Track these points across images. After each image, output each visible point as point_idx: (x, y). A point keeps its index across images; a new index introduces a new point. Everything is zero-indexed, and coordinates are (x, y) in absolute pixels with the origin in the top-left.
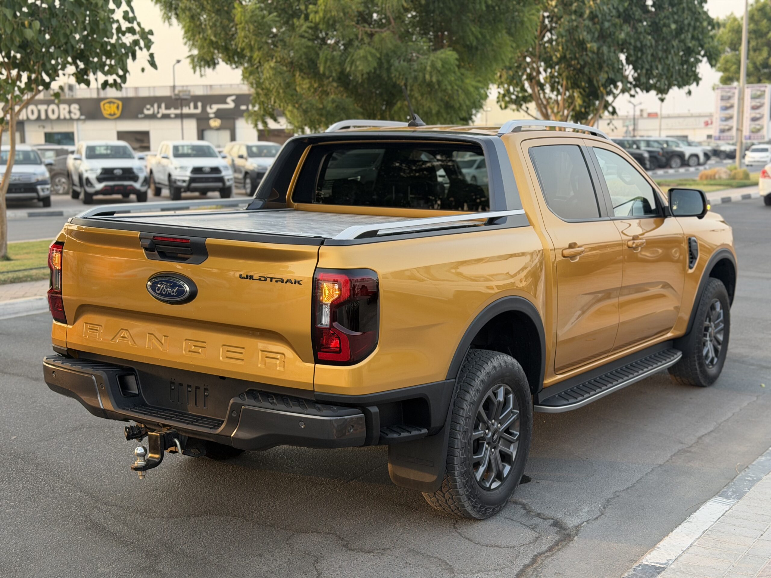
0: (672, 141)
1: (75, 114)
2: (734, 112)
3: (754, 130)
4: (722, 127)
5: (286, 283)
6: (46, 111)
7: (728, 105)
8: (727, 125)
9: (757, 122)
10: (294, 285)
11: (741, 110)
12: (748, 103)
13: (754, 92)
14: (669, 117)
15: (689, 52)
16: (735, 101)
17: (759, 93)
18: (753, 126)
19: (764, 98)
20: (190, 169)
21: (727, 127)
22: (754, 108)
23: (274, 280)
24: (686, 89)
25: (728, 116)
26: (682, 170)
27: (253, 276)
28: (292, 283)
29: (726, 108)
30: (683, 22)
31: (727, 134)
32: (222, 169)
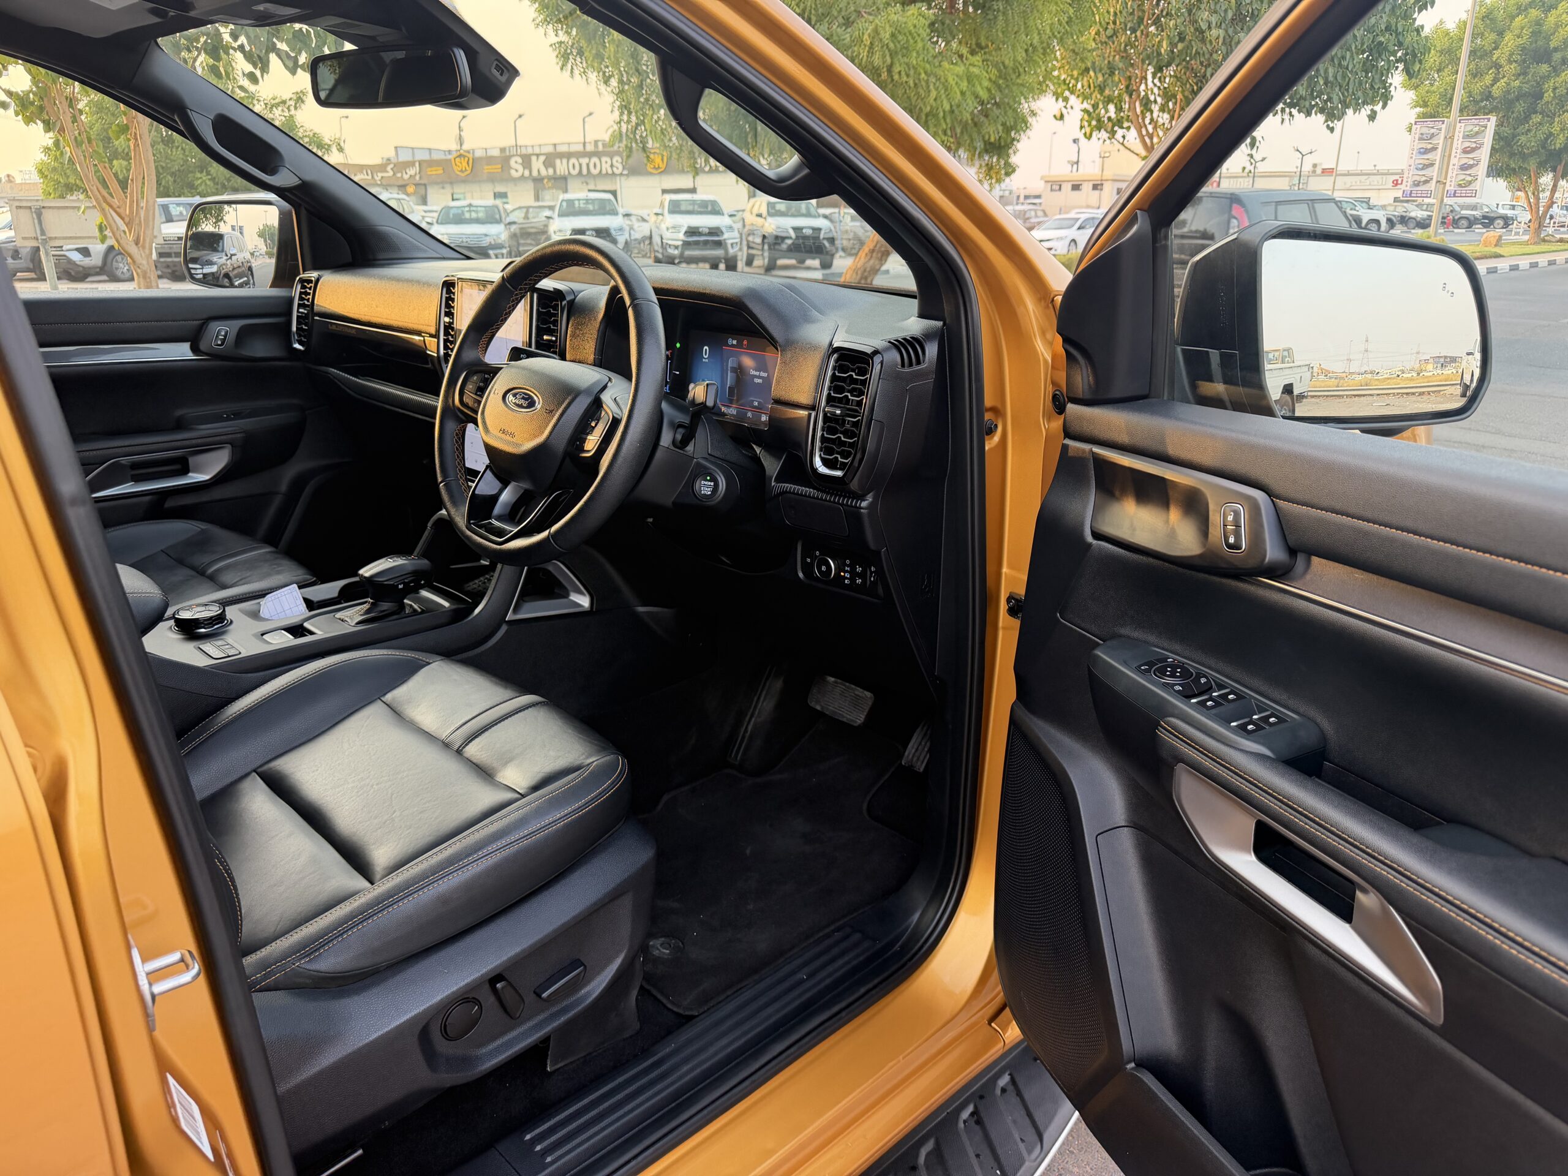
1: (617, 168)
2: (1437, 156)
3: (1462, 183)
4: (1418, 178)
6: (588, 165)
7: (1430, 146)
8: (1423, 175)
9: (1468, 172)
11: (1447, 154)
12: (1459, 143)
13: (1470, 128)
14: (1348, 174)
15: (1378, 49)
16: (1440, 140)
17: (1476, 129)
18: (1462, 177)
19: (1484, 136)
20: (684, 230)
21: (1423, 179)
22: (1467, 151)
24: (1366, 111)
25: (1427, 162)
29: (1426, 151)
31: (1422, 188)
32: (724, 230)
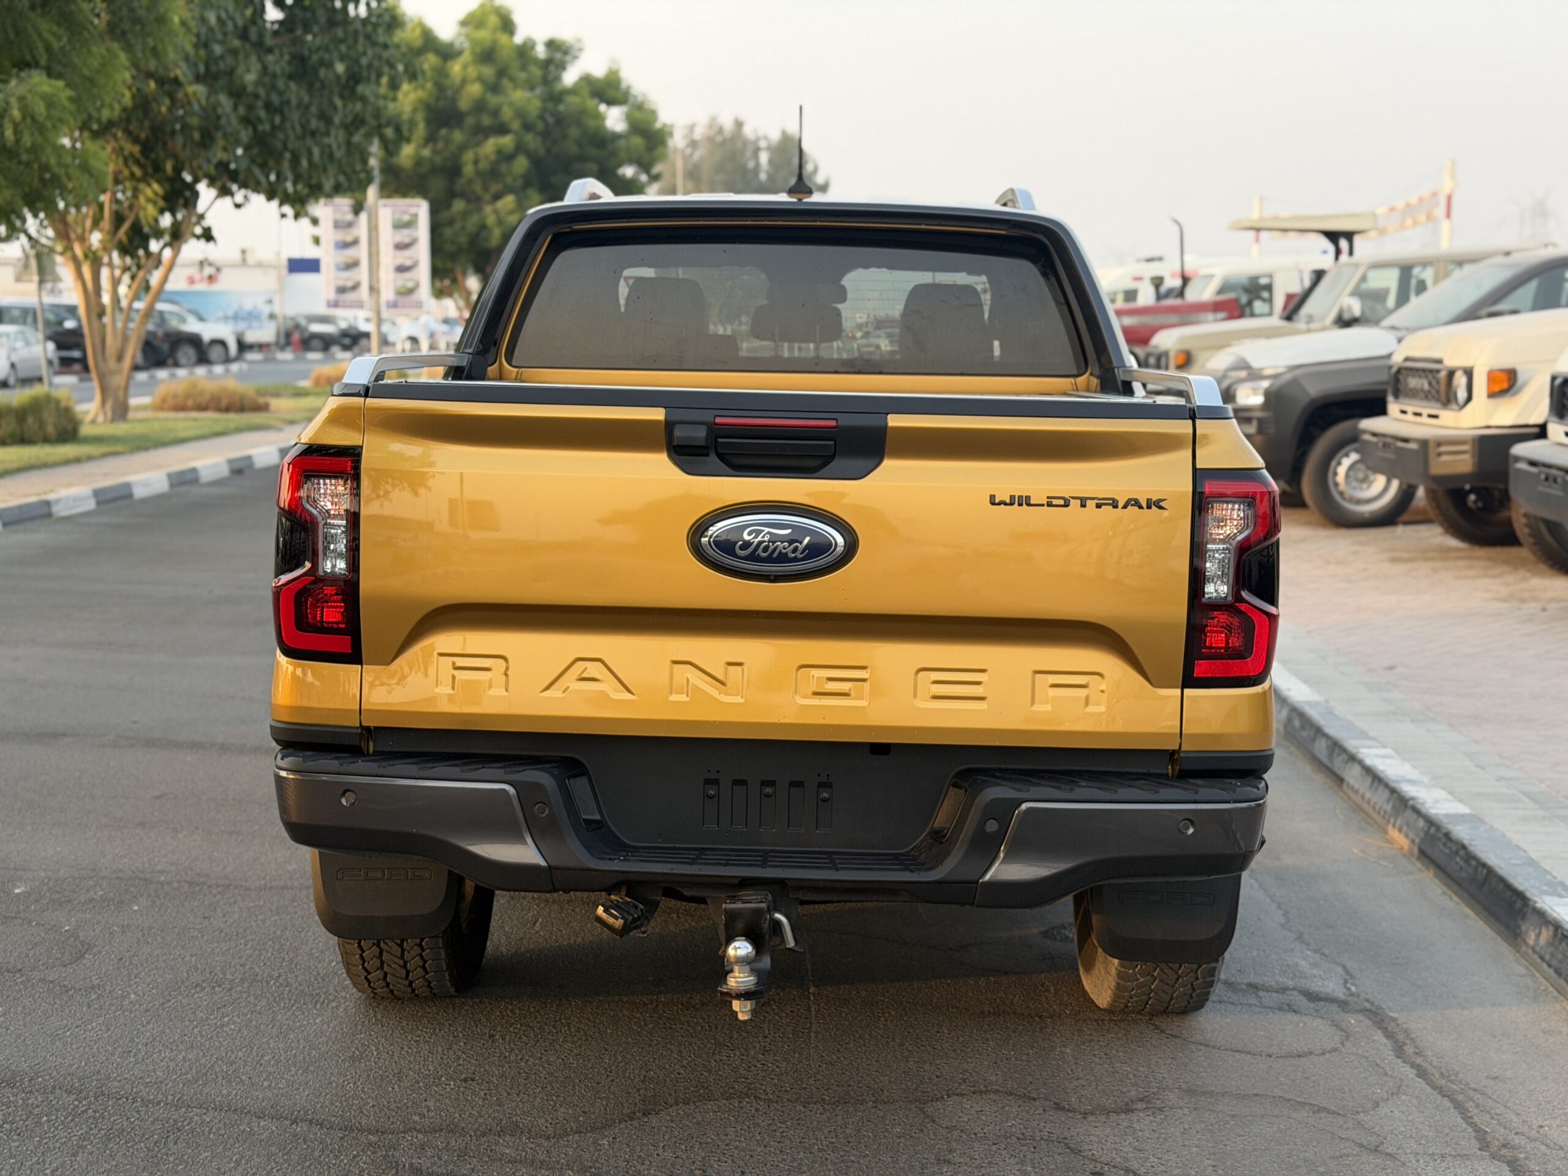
0: (171, 313)
2: (362, 252)
3: (403, 290)
4: (341, 283)
5: (1125, 507)
7: (349, 239)
8: (348, 279)
9: (407, 275)
10: (1146, 510)
11: (374, 249)
12: (387, 235)
13: (397, 216)
16: (361, 232)
17: (406, 218)
18: (400, 283)
19: (417, 228)
21: (350, 284)
22: (400, 247)
23: (1091, 504)
25: (350, 261)
26: (201, 371)
27: (1028, 498)
28: (1141, 507)
29: (345, 245)
30: (357, 61)
31: (350, 296)
